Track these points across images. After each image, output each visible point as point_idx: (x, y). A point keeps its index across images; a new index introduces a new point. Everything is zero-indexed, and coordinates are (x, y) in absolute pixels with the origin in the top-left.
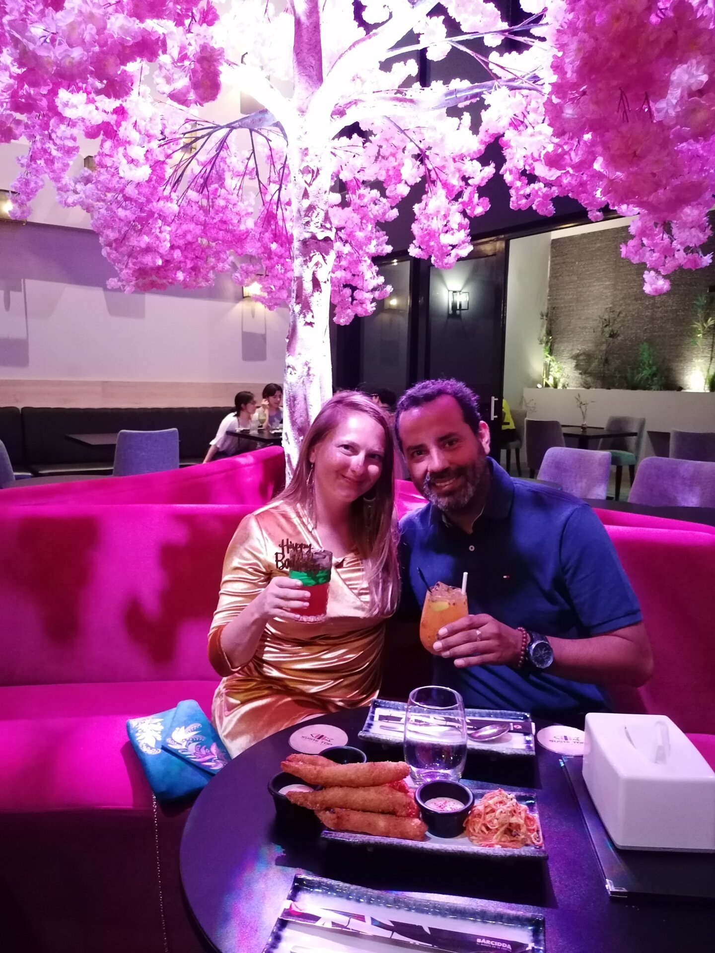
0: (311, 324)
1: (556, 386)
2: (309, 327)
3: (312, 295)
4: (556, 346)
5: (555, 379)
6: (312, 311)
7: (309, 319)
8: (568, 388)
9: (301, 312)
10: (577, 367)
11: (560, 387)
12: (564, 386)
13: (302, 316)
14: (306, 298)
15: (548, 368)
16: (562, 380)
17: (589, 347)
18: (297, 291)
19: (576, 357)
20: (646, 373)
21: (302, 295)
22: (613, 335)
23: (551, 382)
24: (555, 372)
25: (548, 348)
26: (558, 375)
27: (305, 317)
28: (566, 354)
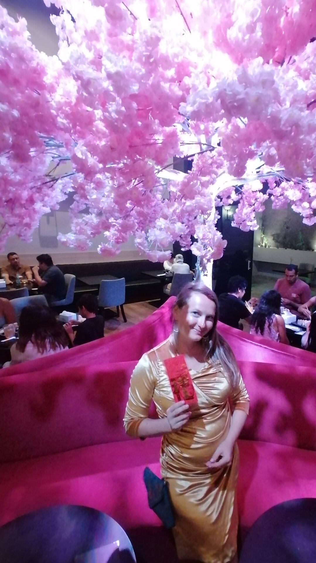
0: (206, 275)
1: (266, 246)
2: (206, 276)
3: (207, 263)
4: (265, 231)
5: (265, 244)
6: (207, 270)
7: (206, 273)
8: (270, 247)
9: (202, 270)
10: (274, 239)
11: (267, 247)
12: (269, 247)
13: (203, 272)
14: (205, 264)
15: (262, 239)
16: (268, 245)
17: (279, 232)
18: (200, 261)
19: (273, 235)
20: (301, 244)
21: (202, 263)
22: (287, 228)
23: (264, 245)
24: (265, 241)
25: (262, 232)
26: (266, 242)
27: (204, 272)
28: (269, 234)
